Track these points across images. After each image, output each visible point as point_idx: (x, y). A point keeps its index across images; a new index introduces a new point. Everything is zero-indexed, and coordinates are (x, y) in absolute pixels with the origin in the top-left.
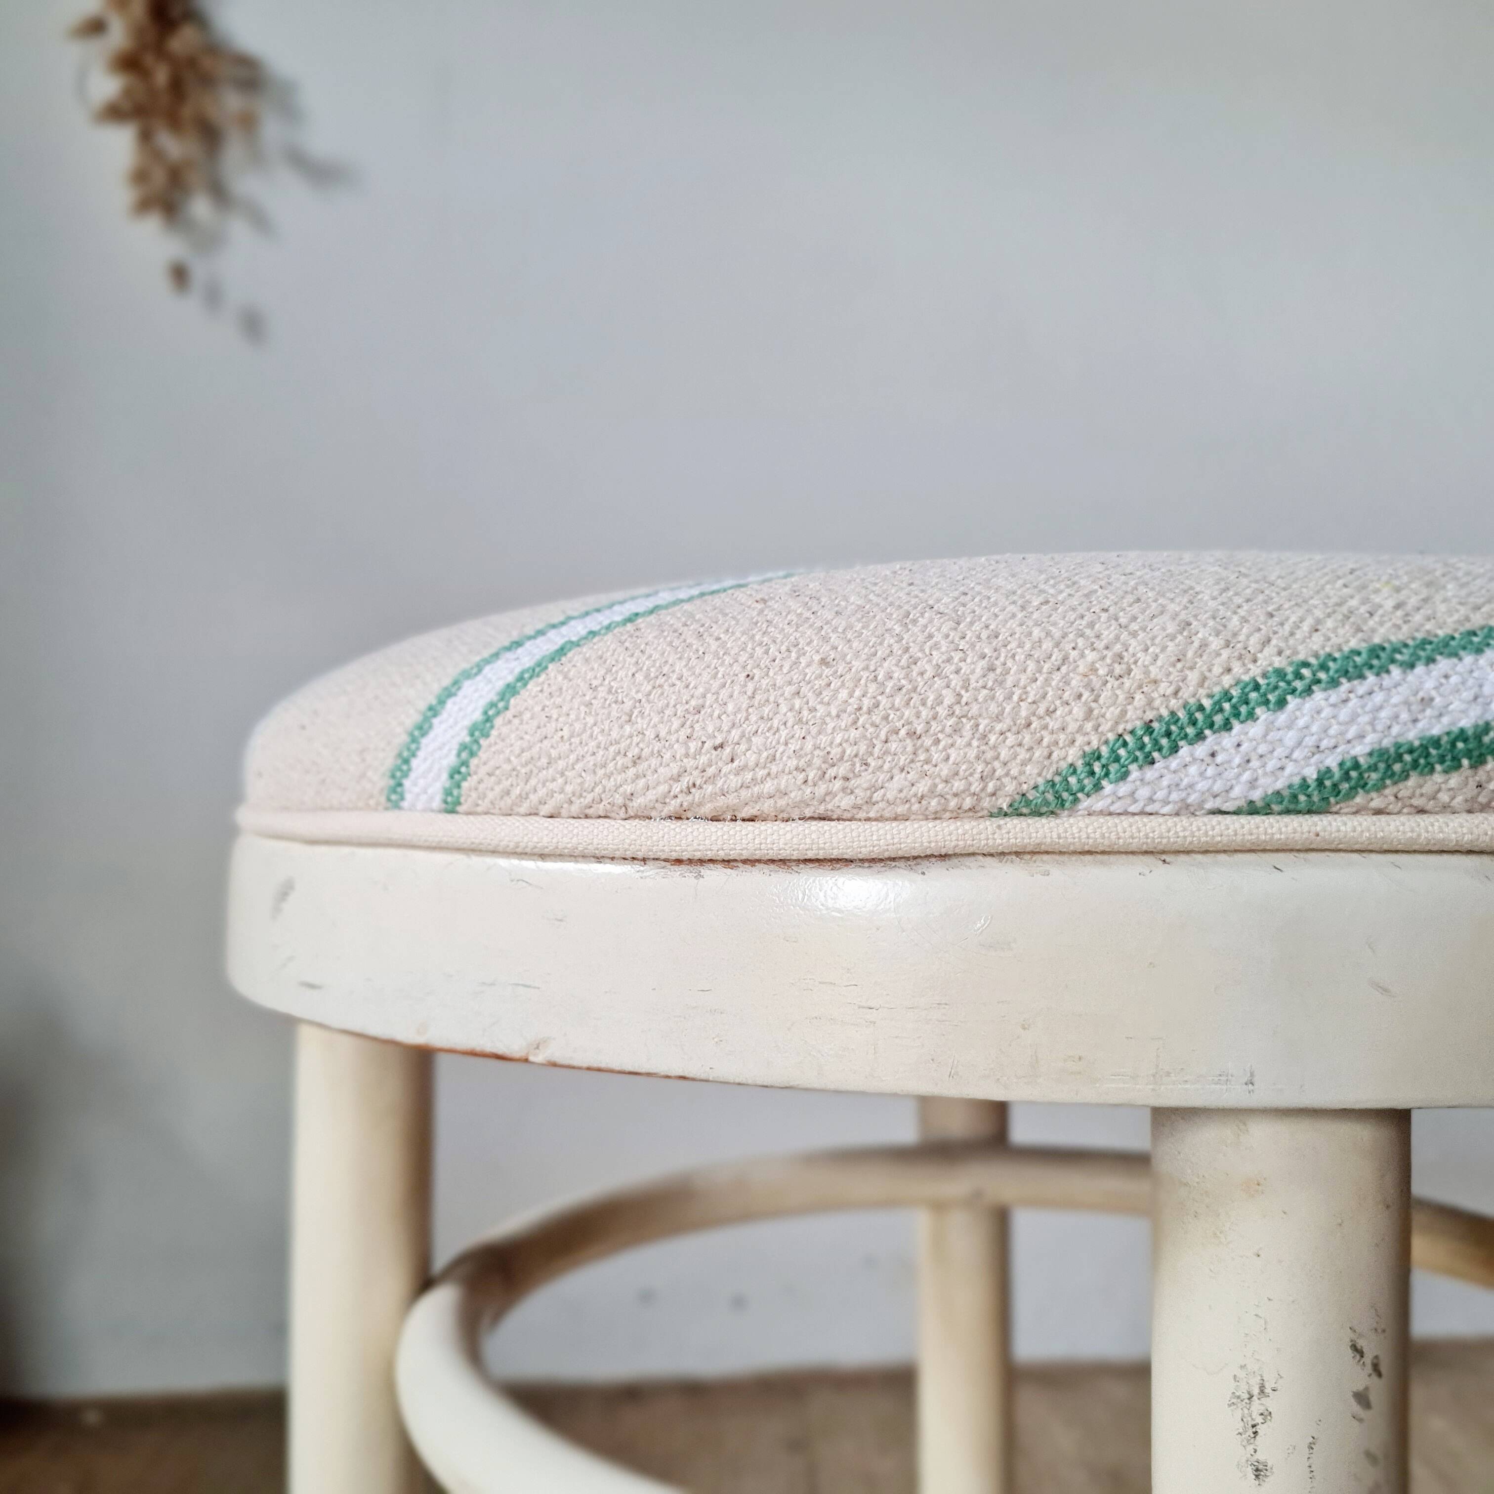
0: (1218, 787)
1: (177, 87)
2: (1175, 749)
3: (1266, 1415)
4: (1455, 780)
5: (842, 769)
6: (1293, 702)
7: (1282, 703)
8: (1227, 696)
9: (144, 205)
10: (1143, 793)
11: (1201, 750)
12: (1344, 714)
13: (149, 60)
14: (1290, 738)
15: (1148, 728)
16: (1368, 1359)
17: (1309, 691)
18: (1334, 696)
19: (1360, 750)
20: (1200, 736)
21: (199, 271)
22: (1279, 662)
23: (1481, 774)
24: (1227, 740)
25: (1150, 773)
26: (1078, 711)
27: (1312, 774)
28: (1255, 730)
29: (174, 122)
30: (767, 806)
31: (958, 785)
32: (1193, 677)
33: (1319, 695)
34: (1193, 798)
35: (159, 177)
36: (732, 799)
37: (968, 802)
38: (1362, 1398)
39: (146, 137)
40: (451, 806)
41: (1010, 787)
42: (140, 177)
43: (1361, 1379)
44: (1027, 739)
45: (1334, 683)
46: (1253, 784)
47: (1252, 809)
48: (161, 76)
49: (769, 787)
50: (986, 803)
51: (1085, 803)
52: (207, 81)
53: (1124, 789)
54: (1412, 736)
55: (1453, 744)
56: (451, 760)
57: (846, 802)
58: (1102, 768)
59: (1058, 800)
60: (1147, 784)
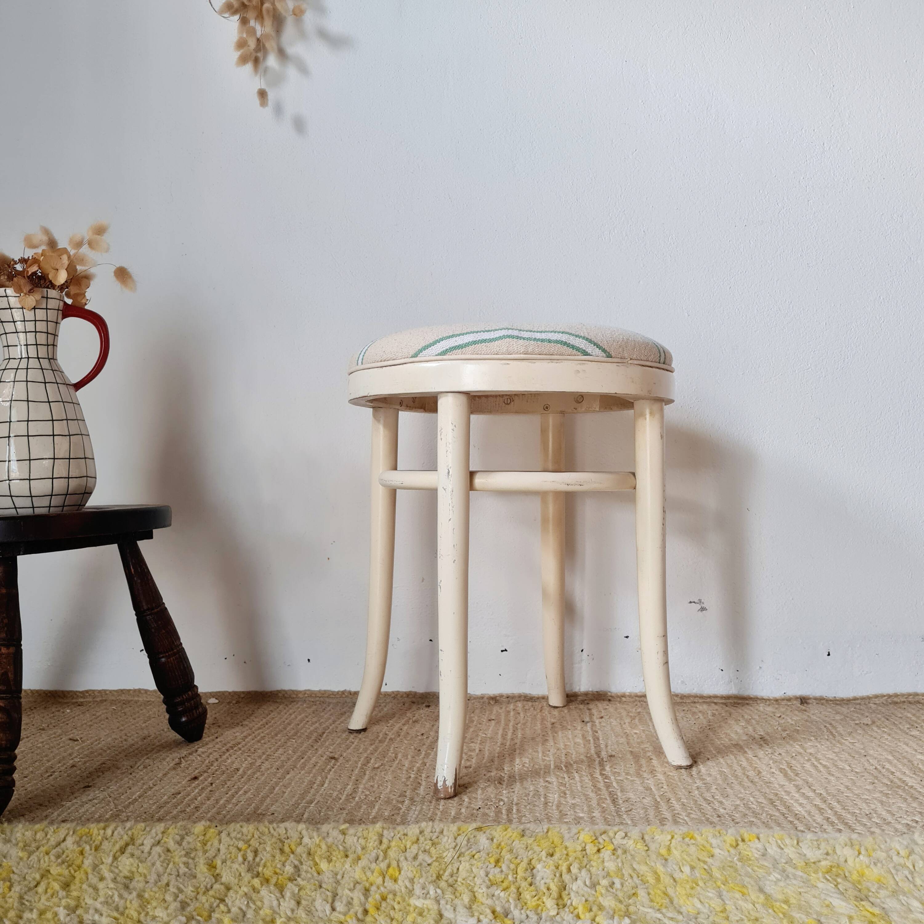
0: (432, 352)
2: (428, 348)
3: (442, 432)
4: (459, 351)
5: (395, 353)
7: (440, 342)
8: (434, 342)
12: (447, 343)
14: (440, 346)
15: (425, 346)
16: (454, 425)
17: (443, 340)
18: (446, 341)
19: (448, 347)
20: (431, 347)
22: (441, 337)
24: (434, 347)
25: (425, 351)
26: (418, 344)
27: (443, 350)
28: (437, 346)
31: (405, 354)
32: (431, 339)
34: (430, 354)
37: (406, 356)
41: (411, 354)
44: (412, 348)
45: (446, 339)
46: (436, 352)
47: (436, 355)
50: (409, 356)
51: (418, 356)
53: (423, 354)
54: (454, 345)
55: (459, 346)
57: (395, 357)
58: (420, 351)
59: (415, 355)
60: (425, 353)
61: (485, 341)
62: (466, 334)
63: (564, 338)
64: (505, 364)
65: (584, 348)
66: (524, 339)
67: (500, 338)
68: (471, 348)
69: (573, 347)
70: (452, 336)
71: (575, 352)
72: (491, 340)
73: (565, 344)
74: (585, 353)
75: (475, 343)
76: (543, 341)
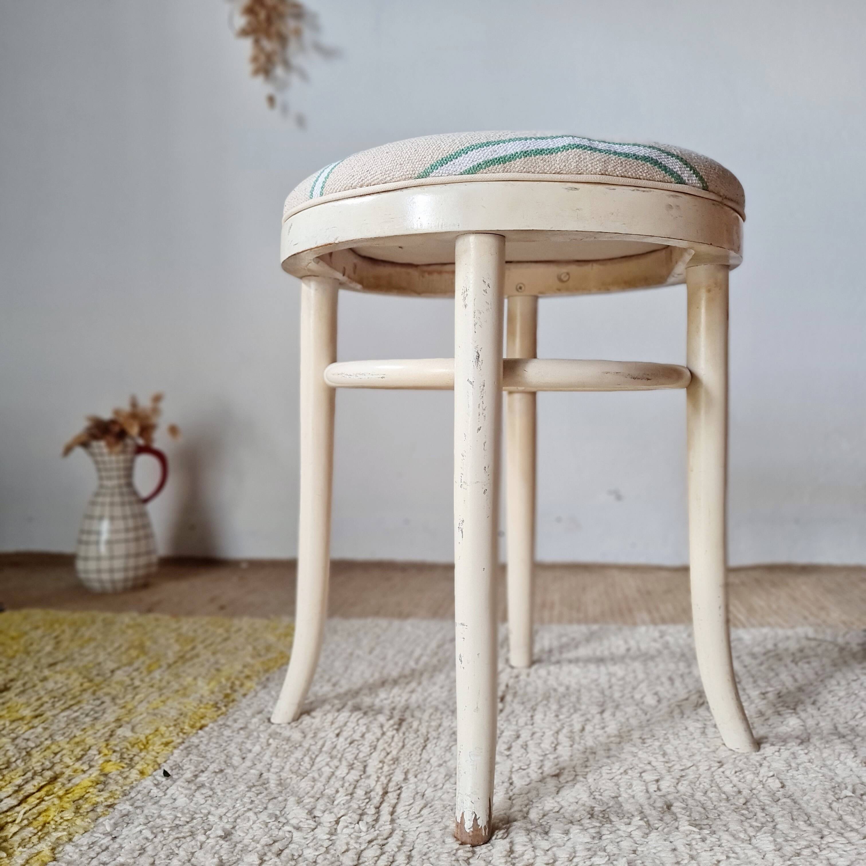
0: (455, 169)
1: (269, 20)
2: (447, 163)
3: (467, 295)
4: (500, 166)
5: (388, 172)
6: (469, 152)
7: (467, 153)
8: (457, 152)
9: (256, 72)
10: (441, 172)
11: (452, 163)
12: (478, 154)
13: (257, 8)
14: (468, 159)
15: (442, 159)
16: (487, 283)
17: (472, 150)
18: (477, 151)
19: (481, 161)
20: (452, 160)
21: (279, 99)
22: (468, 145)
23: (505, 165)
24: (457, 161)
25: (442, 168)
26: (430, 157)
27: (471, 166)
28: (462, 158)
29: (269, 36)
30: (376, 182)
31: (408, 173)
32: (451, 149)
33: (474, 151)
34: (450, 172)
35: (262, 59)
36: (370, 181)
37: (410, 176)
38: (485, 291)
39: (257, 42)
40: (321, 195)
41: (417, 172)
42: (255, 59)
43: (485, 287)
44: (420, 163)
45: (478, 148)
46: (461, 168)
47: (461, 174)
48: (262, 15)
49: (376, 178)
50: (413, 176)
51: (431, 175)
52: (281, 16)
53: (437, 171)
54: (491, 158)
55: (499, 160)
56: (321, 185)
57: (389, 179)
58: (434, 167)
59: (426, 174)
60: (442, 170)
61: (540, 152)
62: (510, 140)
63: (655, 154)
64: (572, 189)
65: (679, 172)
66: (600, 151)
67: (565, 148)
68: (518, 163)
69: (665, 169)
70: (488, 144)
71: (668, 177)
72: (551, 151)
73: (656, 163)
74: (681, 181)
75: (526, 154)
76: (627, 155)
